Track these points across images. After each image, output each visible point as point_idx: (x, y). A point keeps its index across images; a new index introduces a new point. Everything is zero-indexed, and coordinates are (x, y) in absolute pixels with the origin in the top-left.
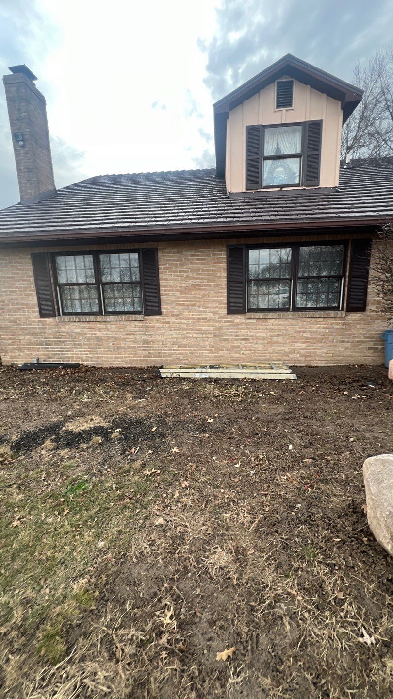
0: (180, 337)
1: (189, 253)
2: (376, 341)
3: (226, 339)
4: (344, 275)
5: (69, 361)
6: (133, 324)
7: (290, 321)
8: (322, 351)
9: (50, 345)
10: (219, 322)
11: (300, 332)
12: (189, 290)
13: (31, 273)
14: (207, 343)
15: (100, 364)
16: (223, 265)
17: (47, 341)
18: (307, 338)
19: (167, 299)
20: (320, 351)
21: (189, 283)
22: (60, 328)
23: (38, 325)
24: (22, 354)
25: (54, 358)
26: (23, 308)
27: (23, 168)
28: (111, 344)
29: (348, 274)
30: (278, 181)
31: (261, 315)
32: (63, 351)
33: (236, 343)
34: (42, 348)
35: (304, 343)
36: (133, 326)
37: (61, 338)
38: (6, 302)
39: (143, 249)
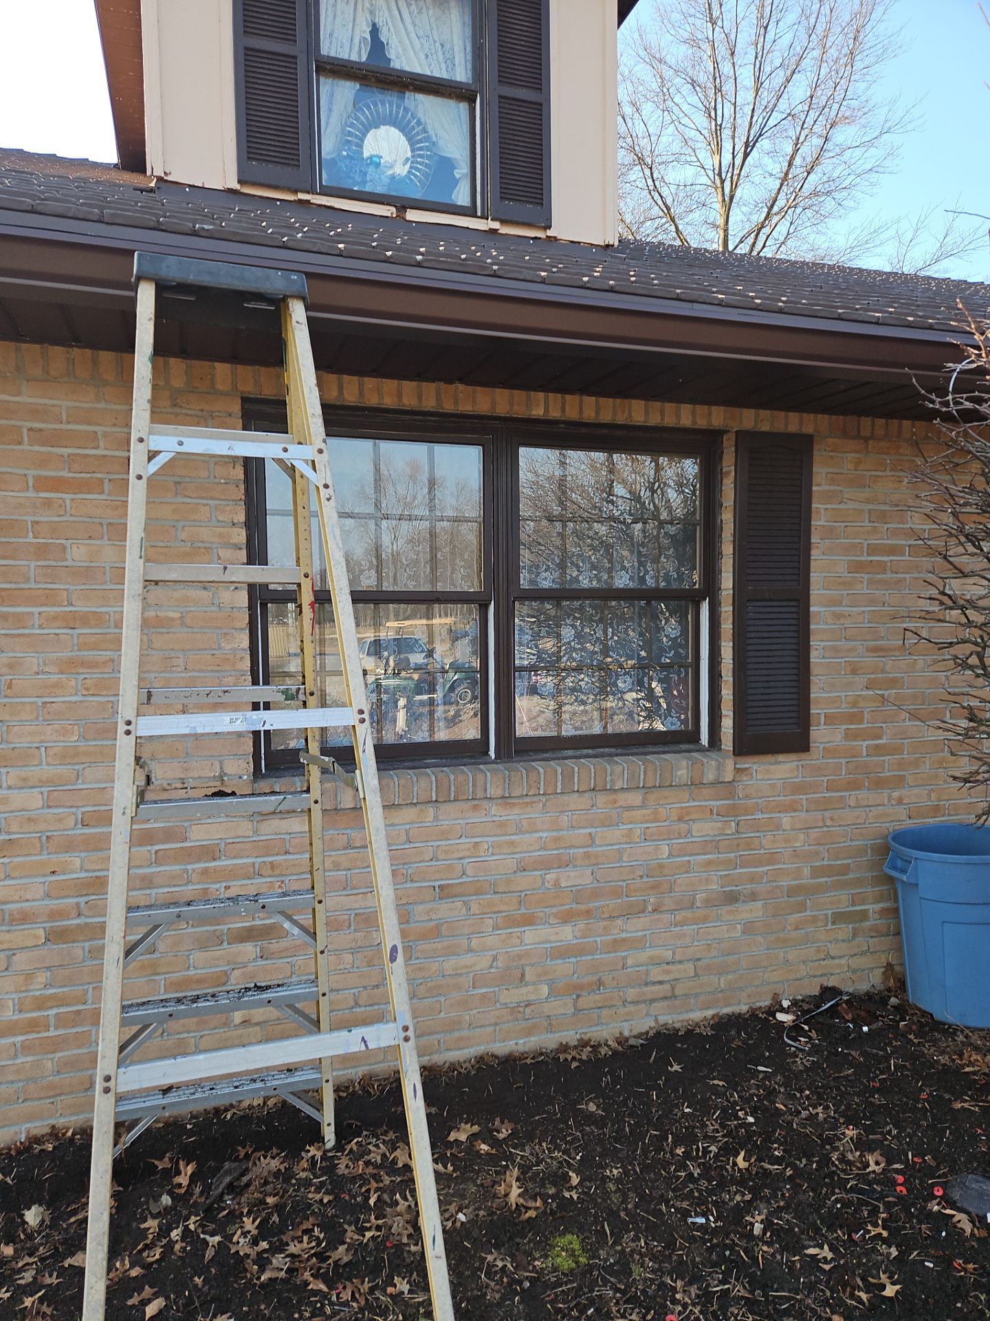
2: (858, 882)
4: (710, 588)
7: (494, 810)
8: (650, 952)
11: (545, 865)
18: (579, 895)
20: (643, 956)
29: (727, 581)
30: (386, 179)
35: (565, 921)
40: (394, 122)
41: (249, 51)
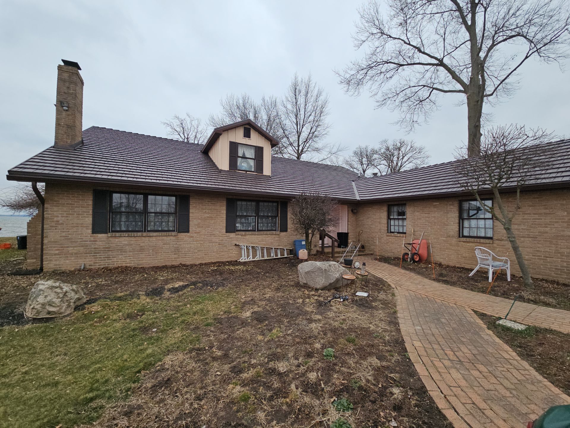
0: (199, 245)
1: (207, 200)
3: (225, 246)
5: (114, 264)
6: (169, 238)
7: (256, 236)
9: (98, 253)
10: (222, 237)
11: (261, 241)
12: (206, 219)
13: (91, 203)
14: (215, 248)
15: (141, 265)
16: (225, 208)
17: (95, 251)
19: (193, 223)
21: (207, 215)
22: (110, 241)
23: (90, 239)
24: (68, 261)
25: (101, 263)
26: (77, 226)
27: (63, 124)
28: (151, 250)
29: (279, 216)
31: (243, 233)
32: (110, 257)
33: (231, 248)
34: (90, 256)
36: (169, 239)
37: (110, 248)
38: (61, 222)
39: (179, 195)
40: (245, 162)
41: (231, 156)
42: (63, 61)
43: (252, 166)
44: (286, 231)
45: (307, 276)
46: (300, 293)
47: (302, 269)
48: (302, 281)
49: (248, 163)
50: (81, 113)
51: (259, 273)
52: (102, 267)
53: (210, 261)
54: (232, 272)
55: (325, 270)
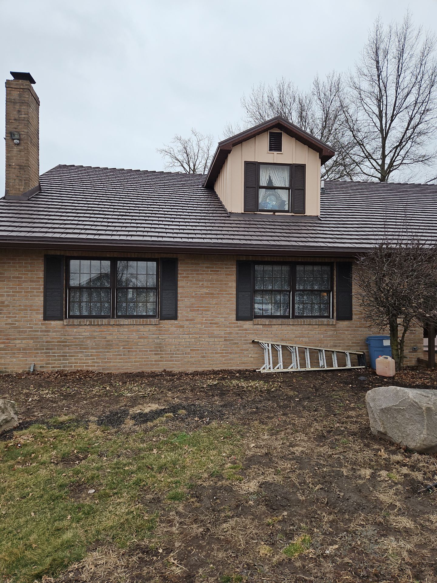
0: (193, 340)
1: (206, 265)
2: (362, 346)
3: (236, 343)
4: (332, 290)
5: (71, 366)
6: (147, 328)
7: (291, 327)
9: (51, 349)
10: (230, 327)
11: (300, 337)
12: (203, 297)
13: (41, 275)
14: (218, 346)
15: (107, 369)
16: (234, 277)
17: (48, 345)
19: (182, 304)
21: (205, 290)
22: (67, 331)
23: (41, 328)
24: (15, 360)
26: (26, 310)
27: (14, 164)
28: (122, 347)
29: (335, 288)
30: (271, 206)
31: (267, 321)
32: (66, 356)
33: (245, 347)
34: (41, 353)
36: (147, 330)
37: (66, 342)
38: (6, 303)
39: (161, 258)
40: (273, 195)
41: (247, 187)
42: (13, 74)
43: (285, 201)
44: (350, 318)
45: (384, 418)
46: (368, 454)
47: (374, 400)
48: (377, 427)
49: (278, 197)
50: (37, 146)
51: (290, 398)
52: (56, 369)
53: (210, 369)
54: (241, 393)
55: (429, 409)
